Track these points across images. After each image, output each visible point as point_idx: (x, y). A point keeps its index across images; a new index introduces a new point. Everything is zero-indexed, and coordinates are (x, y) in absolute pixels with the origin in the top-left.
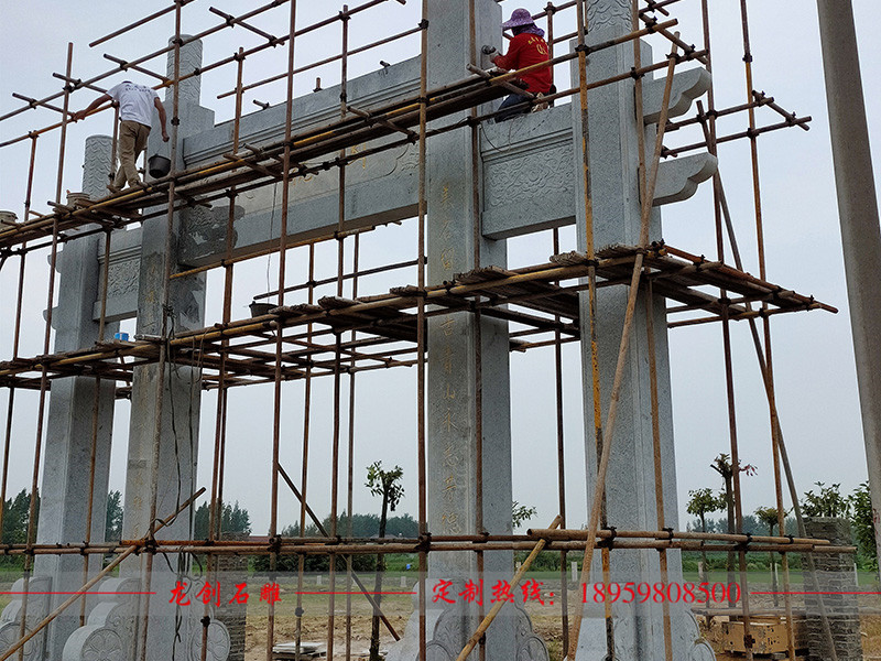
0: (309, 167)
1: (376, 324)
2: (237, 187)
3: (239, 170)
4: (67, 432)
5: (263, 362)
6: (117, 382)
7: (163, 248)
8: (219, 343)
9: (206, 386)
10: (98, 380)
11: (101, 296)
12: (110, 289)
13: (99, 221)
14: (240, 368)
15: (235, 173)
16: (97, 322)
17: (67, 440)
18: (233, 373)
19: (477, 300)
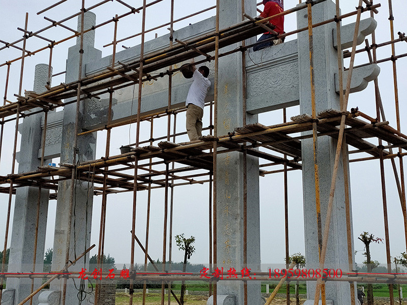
0: (152, 76)
1: (188, 158)
2: (114, 87)
3: (115, 77)
4: (24, 215)
5: (126, 180)
6: (50, 190)
7: (74, 120)
8: (103, 169)
9: (96, 193)
10: (40, 189)
11: (42, 146)
12: (46, 143)
13: (41, 106)
14: (114, 183)
15: (113, 79)
16: (40, 159)
17: (24, 219)
18: (110, 186)
19: (245, 145)
